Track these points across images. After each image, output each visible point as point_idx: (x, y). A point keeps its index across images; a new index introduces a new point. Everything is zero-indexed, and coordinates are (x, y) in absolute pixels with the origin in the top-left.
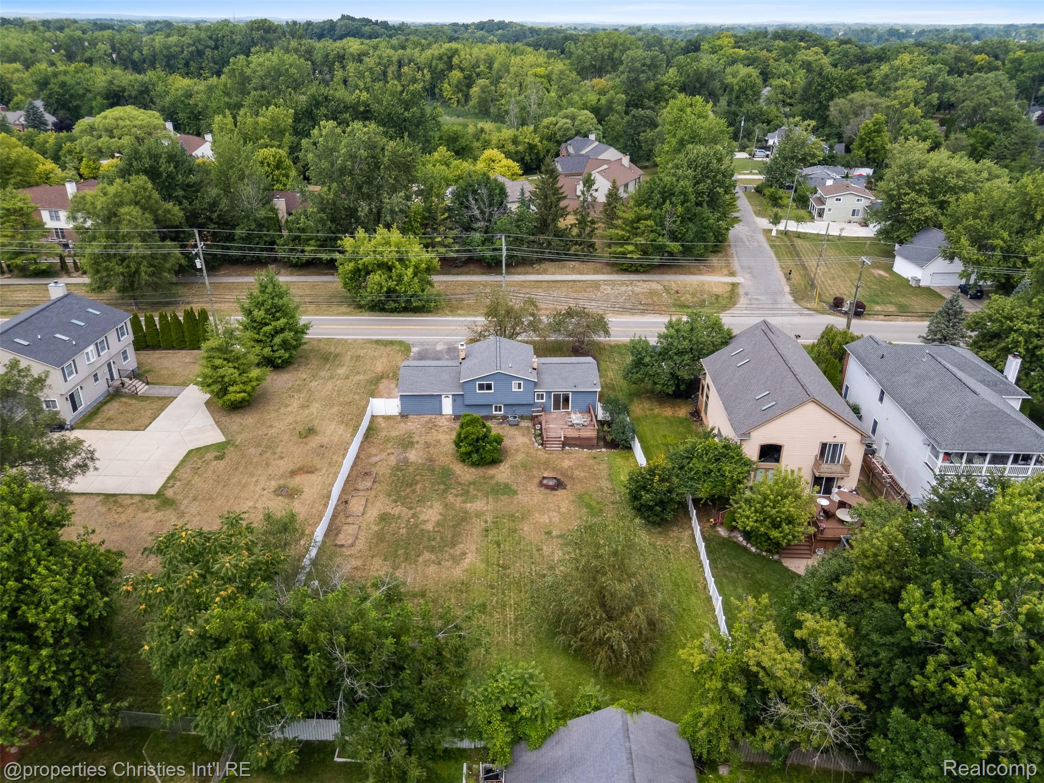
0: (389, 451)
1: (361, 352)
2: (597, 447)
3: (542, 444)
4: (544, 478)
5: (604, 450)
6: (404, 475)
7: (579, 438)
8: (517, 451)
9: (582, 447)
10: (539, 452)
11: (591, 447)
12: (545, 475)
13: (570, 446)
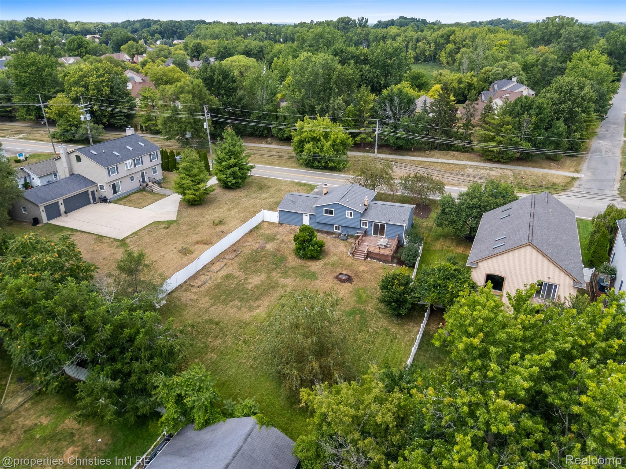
0: (258, 241)
1: (283, 187)
2: (392, 262)
3: (352, 254)
4: (340, 274)
5: (395, 265)
6: (256, 255)
7: (379, 254)
8: (334, 255)
9: (380, 260)
10: (348, 258)
11: (385, 262)
12: (343, 273)
13: (372, 258)
